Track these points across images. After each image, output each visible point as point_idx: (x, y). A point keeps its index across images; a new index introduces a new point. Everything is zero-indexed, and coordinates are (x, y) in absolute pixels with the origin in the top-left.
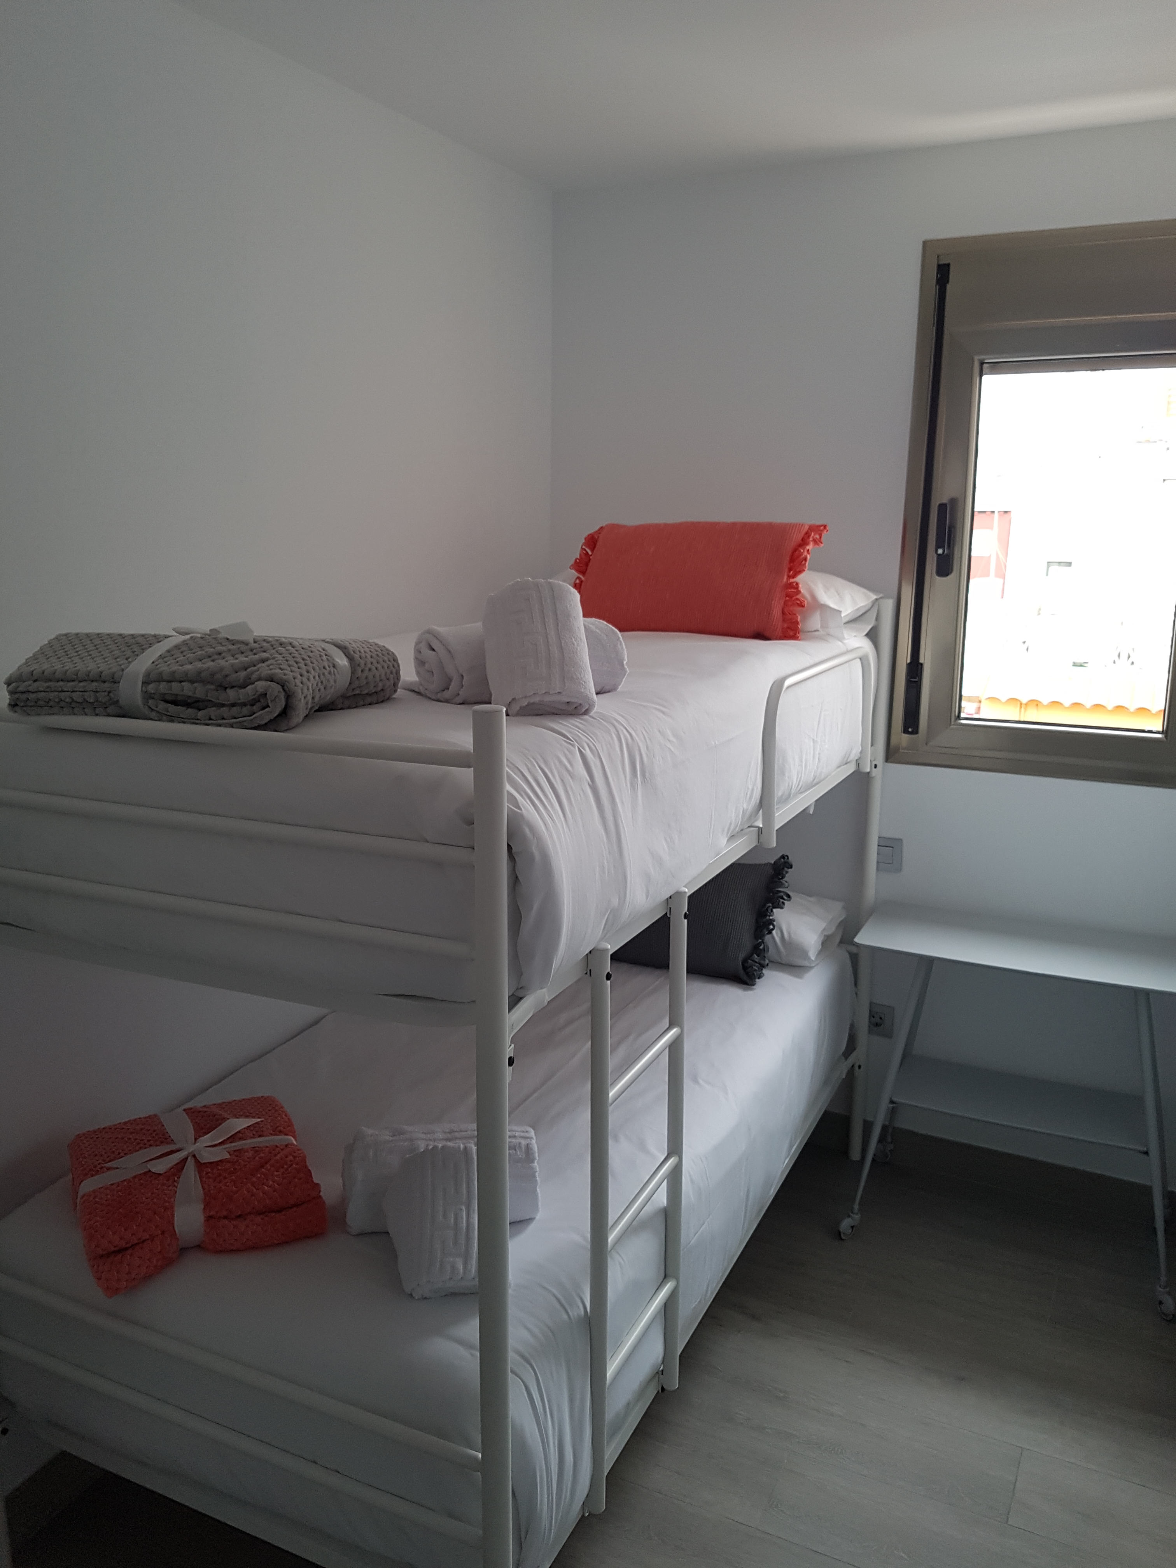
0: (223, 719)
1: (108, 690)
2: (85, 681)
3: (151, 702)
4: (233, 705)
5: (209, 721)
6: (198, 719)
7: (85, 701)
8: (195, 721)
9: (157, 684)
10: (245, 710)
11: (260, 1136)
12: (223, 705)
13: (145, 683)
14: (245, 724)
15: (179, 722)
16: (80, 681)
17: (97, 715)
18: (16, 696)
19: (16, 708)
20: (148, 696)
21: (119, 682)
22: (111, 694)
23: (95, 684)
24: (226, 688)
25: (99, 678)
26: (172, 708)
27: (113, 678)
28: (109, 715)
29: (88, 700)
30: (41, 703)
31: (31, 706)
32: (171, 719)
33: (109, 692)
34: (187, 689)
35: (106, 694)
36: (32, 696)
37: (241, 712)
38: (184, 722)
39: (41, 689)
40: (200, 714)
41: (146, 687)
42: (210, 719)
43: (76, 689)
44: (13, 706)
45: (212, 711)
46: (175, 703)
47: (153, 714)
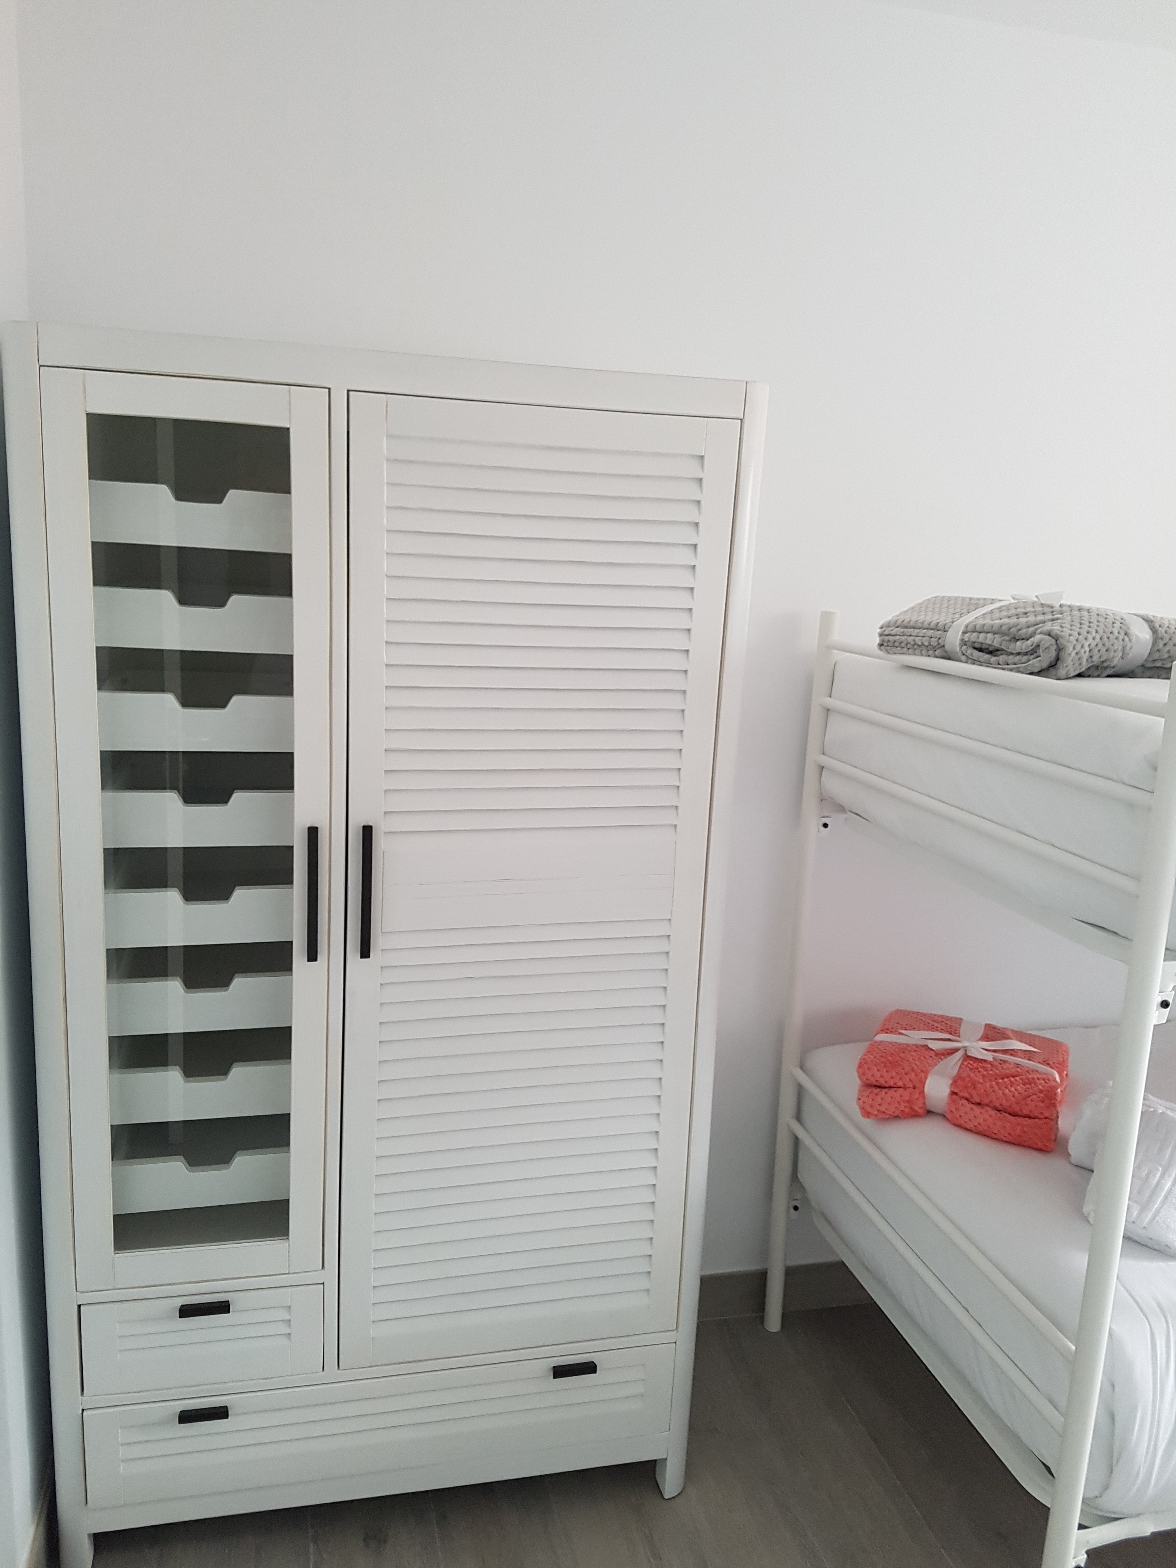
0: (1008, 664)
1: (938, 637)
2: (927, 629)
3: (964, 647)
4: (1019, 654)
5: (998, 666)
6: (991, 664)
7: (923, 644)
8: (988, 664)
9: (971, 633)
10: (1025, 658)
11: (1029, 1060)
12: (1012, 654)
13: (964, 633)
14: (1021, 670)
15: (978, 665)
16: (923, 629)
17: (929, 656)
18: (882, 637)
19: (883, 647)
20: (964, 643)
21: (947, 631)
22: (940, 640)
23: (932, 631)
24: (1018, 640)
25: (936, 628)
26: (976, 654)
27: (944, 628)
28: (936, 657)
29: (924, 643)
30: (896, 644)
31: (890, 646)
32: (974, 662)
33: (939, 638)
34: (988, 640)
35: (937, 639)
36: (891, 638)
37: (1021, 660)
38: (981, 665)
39: (898, 633)
40: (993, 659)
41: (964, 636)
42: (999, 664)
43: (919, 635)
44: (881, 645)
45: (1002, 658)
46: (980, 650)
47: (963, 658)
